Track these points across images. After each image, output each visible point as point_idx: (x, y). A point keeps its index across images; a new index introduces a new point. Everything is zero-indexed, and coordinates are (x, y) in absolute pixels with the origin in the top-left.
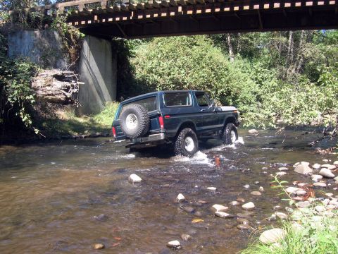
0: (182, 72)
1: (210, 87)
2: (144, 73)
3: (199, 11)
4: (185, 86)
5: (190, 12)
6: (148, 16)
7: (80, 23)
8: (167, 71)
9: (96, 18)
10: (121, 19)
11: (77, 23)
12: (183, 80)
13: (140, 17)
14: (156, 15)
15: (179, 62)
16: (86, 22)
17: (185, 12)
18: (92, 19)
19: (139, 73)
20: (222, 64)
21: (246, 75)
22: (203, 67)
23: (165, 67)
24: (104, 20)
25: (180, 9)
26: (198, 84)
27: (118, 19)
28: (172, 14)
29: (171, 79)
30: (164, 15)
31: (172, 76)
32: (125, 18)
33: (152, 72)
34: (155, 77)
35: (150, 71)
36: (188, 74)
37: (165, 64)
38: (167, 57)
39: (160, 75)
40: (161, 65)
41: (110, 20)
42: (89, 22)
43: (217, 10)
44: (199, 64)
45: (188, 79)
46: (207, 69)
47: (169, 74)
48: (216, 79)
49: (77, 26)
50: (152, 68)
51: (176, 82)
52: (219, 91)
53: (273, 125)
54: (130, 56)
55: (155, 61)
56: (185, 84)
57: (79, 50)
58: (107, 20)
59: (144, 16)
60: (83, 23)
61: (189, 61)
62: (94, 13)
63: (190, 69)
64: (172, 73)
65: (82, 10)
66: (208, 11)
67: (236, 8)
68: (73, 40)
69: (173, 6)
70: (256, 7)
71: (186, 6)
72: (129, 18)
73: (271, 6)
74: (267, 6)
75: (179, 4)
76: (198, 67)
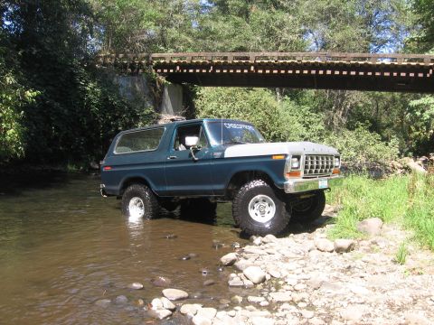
0: (241, 115)
1: (265, 130)
3: (268, 72)
5: (260, 71)
6: (225, 71)
7: (162, 71)
8: (226, 113)
9: (178, 68)
10: (201, 71)
11: (159, 71)
13: (218, 71)
14: (232, 71)
15: (238, 106)
16: (169, 71)
17: (256, 71)
18: (174, 68)
20: (275, 108)
22: (259, 111)
24: (185, 71)
25: (252, 68)
27: (198, 71)
28: (246, 71)
30: (239, 71)
32: (204, 71)
35: (211, 112)
37: (225, 107)
38: (227, 101)
40: (221, 108)
41: (191, 71)
42: (171, 71)
43: (283, 72)
44: (255, 108)
48: (270, 123)
49: (162, 74)
50: (213, 110)
52: (272, 134)
54: (197, 98)
55: (215, 104)
57: (162, 93)
58: (188, 71)
59: (222, 71)
60: (165, 71)
61: (246, 105)
62: (176, 64)
63: (248, 112)
64: (231, 116)
65: (168, 62)
66: (275, 72)
67: (298, 72)
68: (158, 86)
69: (247, 66)
70: (313, 72)
71: (257, 66)
72: (207, 71)
73: (325, 72)
74: (321, 72)
75: (252, 64)
76: (255, 111)
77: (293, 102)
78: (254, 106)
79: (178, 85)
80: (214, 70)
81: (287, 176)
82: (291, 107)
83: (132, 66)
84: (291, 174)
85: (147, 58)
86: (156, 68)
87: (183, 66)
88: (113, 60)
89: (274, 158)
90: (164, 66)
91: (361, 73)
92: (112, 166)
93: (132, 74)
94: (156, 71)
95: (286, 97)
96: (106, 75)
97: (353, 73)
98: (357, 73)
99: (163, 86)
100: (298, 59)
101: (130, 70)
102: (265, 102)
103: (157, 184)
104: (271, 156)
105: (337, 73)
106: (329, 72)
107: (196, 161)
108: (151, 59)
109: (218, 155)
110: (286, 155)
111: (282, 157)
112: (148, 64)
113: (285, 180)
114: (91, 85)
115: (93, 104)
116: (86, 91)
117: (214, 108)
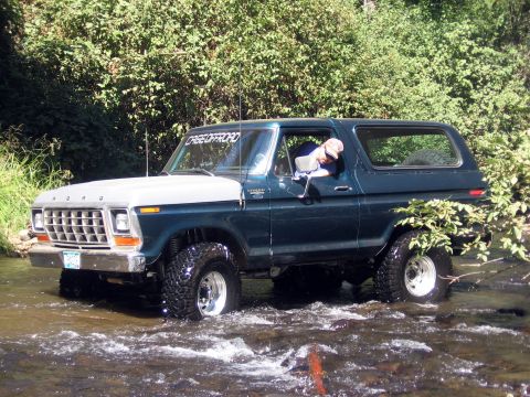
0: (194, 38)
2: (54, 34)
4: (201, 91)
8: (136, 32)
12: (194, 69)
19: (35, 34)
20: (334, 18)
21: (415, 62)
22: (269, 27)
23: (130, 18)
26: (246, 84)
29: (150, 61)
31: (153, 52)
33: (84, 33)
34: (95, 51)
35: (77, 28)
36: (212, 46)
39: (113, 46)
40: (117, 10)
44: (253, 14)
45: (211, 65)
46: (282, 35)
47: (145, 45)
48: (313, 73)
50: (85, 18)
51: (169, 74)
53: (514, 249)
56: (202, 82)
64: (156, 41)
77: (417, 11)
82: (404, 25)
117: (90, 12)
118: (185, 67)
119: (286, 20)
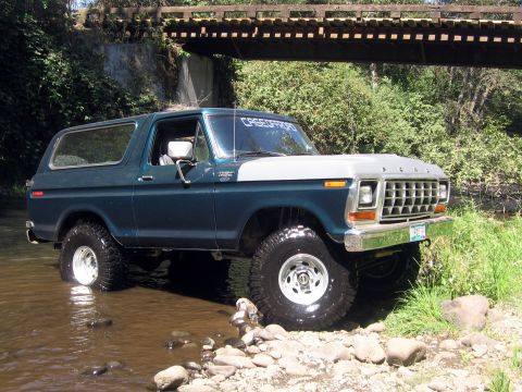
0: (307, 106)
2: (250, 104)
3: (346, 36)
4: (311, 128)
5: (334, 36)
6: (278, 35)
7: (179, 35)
8: (285, 102)
9: (203, 30)
10: (239, 35)
11: (174, 34)
12: (308, 118)
13: (267, 35)
14: (288, 35)
15: (303, 92)
16: (189, 35)
17: (328, 35)
18: (198, 31)
20: (363, 97)
21: (397, 111)
22: (337, 101)
23: (282, 98)
24: (215, 35)
25: (321, 31)
26: (330, 125)
27: (235, 35)
28: (311, 35)
30: (299, 35)
31: (292, 112)
32: (245, 35)
33: (262, 104)
35: (260, 102)
36: (315, 109)
37: (282, 94)
38: (286, 83)
39: (274, 109)
40: (276, 94)
41: (224, 35)
42: (193, 35)
43: (370, 36)
44: (331, 96)
45: (315, 117)
46: (342, 104)
47: (288, 109)
48: (355, 119)
49: (179, 40)
50: (263, 98)
52: (358, 137)
54: (236, 79)
55: (268, 88)
56: (312, 123)
57: (178, 71)
58: (219, 34)
59: (272, 35)
60: (184, 35)
61: (317, 90)
62: (203, 24)
63: (319, 102)
64: (293, 107)
65: (187, 20)
66: (358, 36)
67: (394, 36)
68: (172, 59)
69: (313, 27)
70: (419, 37)
71: (329, 28)
72: (250, 35)
73: (438, 37)
74: (432, 37)
75: (320, 25)
76: (330, 100)
77: (397, 87)
78: (329, 93)
79: (206, 59)
80: (260, 33)
81: (350, 220)
82: (392, 95)
83: (131, 27)
84: (357, 216)
85: (153, 14)
86: (168, 30)
87: (211, 26)
88: (102, 19)
89: (326, 184)
90: (181, 27)
91: (498, 40)
92: (45, 191)
93: (131, 40)
94: (169, 35)
95: (386, 79)
96: (81, 40)
97: (484, 39)
98: (491, 39)
99: (179, 60)
100: (394, 15)
101: (128, 33)
102: (349, 87)
103: (120, 225)
104: (322, 181)
105: (458, 38)
106: (445, 37)
107: (186, 186)
108: (160, 15)
109: (226, 175)
110: (349, 181)
111: (342, 184)
112: (155, 24)
113: (346, 227)
114: (52, 56)
115: (55, 87)
116: (42, 66)
117: (265, 95)
118: (305, 118)
119: (344, 98)
